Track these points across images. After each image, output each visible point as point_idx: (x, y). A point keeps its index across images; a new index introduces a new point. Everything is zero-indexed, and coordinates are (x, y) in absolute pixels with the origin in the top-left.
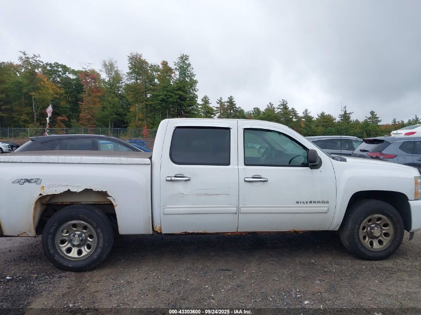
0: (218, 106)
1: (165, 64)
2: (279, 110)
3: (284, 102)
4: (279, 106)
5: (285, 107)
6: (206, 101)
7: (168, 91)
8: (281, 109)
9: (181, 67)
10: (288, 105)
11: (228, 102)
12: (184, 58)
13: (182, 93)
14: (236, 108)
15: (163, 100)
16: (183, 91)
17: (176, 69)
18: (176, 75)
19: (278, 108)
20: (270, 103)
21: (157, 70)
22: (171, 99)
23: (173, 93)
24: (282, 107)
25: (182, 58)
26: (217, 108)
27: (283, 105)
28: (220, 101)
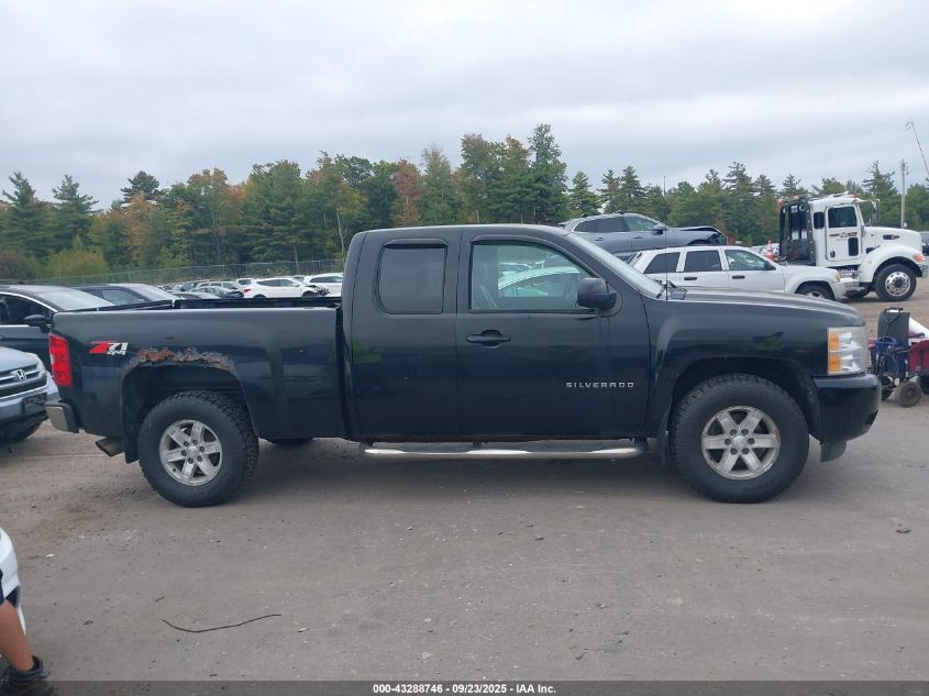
0: (606, 187)
1: (515, 144)
2: (729, 184)
3: (738, 168)
4: (729, 175)
5: (741, 178)
6: (581, 182)
7: (522, 186)
8: (733, 181)
9: (539, 145)
10: (748, 173)
11: (623, 179)
12: (542, 131)
13: (543, 186)
14: (641, 188)
15: (516, 201)
16: (545, 183)
17: (531, 147)
18: (532, 158)
19: (726, 181)
20: (712, 171)
21: (502, 152)
22: (527, 197)
23: (529, 187)
24: (735, 178)
25: (539, 129)
26: (603, 191)
27: (735, 173)
28: (610, 177)
